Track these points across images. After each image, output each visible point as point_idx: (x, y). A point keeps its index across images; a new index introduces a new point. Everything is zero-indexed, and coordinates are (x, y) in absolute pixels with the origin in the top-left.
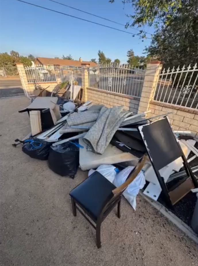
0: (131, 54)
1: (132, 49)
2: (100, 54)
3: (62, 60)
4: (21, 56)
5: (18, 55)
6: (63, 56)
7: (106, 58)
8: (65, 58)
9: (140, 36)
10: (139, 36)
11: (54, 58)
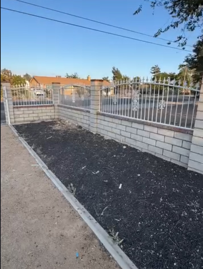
0: (156, 71)
1: (157, 65)
2: (114, 71)
3: (65, 78)
4: (14, 75)
5: (10, 74)
6: (67, 74)
7: (122, 76)
8: (70, 76)
9: (179, 43)
10: (177, 43)
11: (55, 77)
